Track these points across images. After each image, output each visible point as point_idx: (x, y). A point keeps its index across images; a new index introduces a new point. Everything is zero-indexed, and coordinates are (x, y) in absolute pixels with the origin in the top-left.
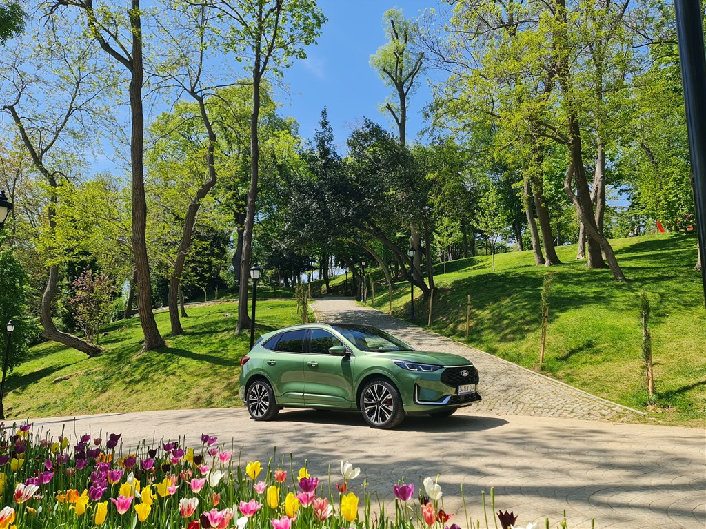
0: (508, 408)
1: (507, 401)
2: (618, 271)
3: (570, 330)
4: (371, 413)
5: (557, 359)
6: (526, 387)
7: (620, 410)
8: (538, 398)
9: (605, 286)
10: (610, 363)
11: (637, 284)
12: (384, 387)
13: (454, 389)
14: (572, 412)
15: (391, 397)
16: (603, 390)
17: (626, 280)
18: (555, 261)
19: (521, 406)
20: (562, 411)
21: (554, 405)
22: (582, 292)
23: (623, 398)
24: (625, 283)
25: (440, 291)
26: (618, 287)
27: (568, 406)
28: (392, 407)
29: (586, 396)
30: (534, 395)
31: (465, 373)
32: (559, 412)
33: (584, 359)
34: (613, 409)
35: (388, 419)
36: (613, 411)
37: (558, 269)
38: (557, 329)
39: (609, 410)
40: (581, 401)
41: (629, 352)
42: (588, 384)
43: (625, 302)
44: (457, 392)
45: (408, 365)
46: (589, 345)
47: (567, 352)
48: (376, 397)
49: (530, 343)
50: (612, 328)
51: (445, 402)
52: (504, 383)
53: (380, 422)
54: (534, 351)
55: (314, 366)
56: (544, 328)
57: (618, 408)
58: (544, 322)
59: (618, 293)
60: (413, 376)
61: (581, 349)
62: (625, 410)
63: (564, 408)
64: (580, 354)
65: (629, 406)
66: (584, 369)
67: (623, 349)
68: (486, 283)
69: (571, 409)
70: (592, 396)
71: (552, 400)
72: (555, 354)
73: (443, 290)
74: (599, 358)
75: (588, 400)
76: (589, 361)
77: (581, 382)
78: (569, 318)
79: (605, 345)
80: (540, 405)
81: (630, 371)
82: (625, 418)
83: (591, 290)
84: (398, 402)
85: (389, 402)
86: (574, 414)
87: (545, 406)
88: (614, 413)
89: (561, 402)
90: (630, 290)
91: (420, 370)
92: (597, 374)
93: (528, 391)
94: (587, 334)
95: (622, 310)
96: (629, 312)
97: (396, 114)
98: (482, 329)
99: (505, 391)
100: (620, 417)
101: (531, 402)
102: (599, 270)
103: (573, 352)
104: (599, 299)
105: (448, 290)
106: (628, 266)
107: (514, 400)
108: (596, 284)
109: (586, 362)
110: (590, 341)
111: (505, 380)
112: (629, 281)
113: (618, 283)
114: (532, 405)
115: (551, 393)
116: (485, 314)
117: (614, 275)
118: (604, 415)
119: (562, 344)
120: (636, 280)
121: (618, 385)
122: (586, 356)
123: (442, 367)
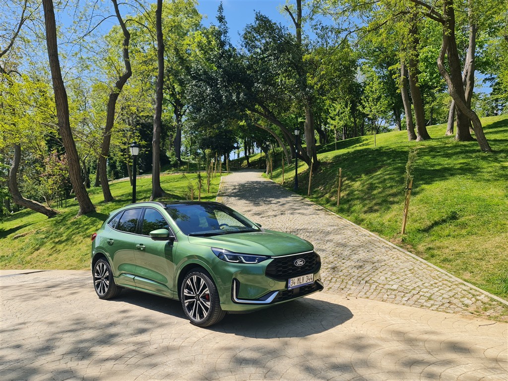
0: (360, 287)
1: (361, 279)
2: (485, 144)
3: (434, 200)
4: (190, 307)
5: (419, 230)
6: (383, 264)
7: (486, 300)
8: (394, 277)
9: (471, 157)
10: (474, 237)
11: (503, 155)
12: (202, 280)
13: (284, 283)
14: (430, 299)
15: (208, 292)
16: (466, 269)
17: (492, 151)
18: (425, 136)
19: (374, 287)
20: (418, 296)
21: (410, 288)
22: (448, 164)
23: (489, 283)
24: (491, 154)
25: (322, 165)
26: (484, 158)
27: (425, 290)
28: (209, 303)
29: (446, 277)
30: (390, 273)
31: (300, 263)
32: (415, 298)
33: (447, 232)
34: (478, 298)
35: (205, 316)
36: (477, 300)
37: (427, 143)
38: (421, 200)
39: (473, 299)
40: (441, 284)
41: (496, 226)
42: (450, 261)
43: (491, 172)
44: (287, 286)
45: (227, 255)
46: (454, 217)
47: (429, 223)
48: (195, 290)
49: (394, 213)
50: (478, 199)
51: (270, 299)
52: (361, 257)
53: (198, 319)
54: (396, 222)
55: (142, 249)
56: (407, 200)
57: (484, 296)
58: (408, 194)
59: (483, 164)
60: (232, 270)
61: (444, 221)
62: (492, 300)
63: (421, 293)
64: (444, 226)
65: (496, 294)
66: (446, 242)
67: (489, 222)
68: (361, 157)
69: (428, 295)
70: (454, 278)
71: (408, 281)
72: (417, 225)
73: (325, 164)
74: (464, 232)
75: (450, 284)
76: (452, 233)
77: (442, 258)
78: (435, 190)
79: (470, 217)
80: (395, 287)
81: (497, 247)
82: (492, 311)
83: (458, 162)
84: (215, 298)
85: (206, 297)
86: (432, 302)
87: (401, 289)
88: (479, 303)
89: (418, 284)
90: (496, 160)
91: (241, 262)
92: (461, 249)
93: (384, 268)
94: (451, 206)
95: (489, 180)
96: (496, 183)
97: (294, 15)
98: (352, 199)
99: (361, 267)
100: (486, 309)
101: (385, 282)
102: (466, 143)
103: (436, 224)
104: (466, 170)
105: (329, 163)
106: (493, 139)
107: (367, 279)
108: (463, 156)
109: (449, 235)
110: (455, 213)
111: (362, 254)
112: (495, 152)
113: (484, 154)
114: (387, 287)
115: (408, 272)
116: (357, 185)
117: (481, 147)
118: (467, 306)
119: (425, 215)
120: (502, 151)
121: (484, 263)
122: (449, 228)
123: (269, 257)
